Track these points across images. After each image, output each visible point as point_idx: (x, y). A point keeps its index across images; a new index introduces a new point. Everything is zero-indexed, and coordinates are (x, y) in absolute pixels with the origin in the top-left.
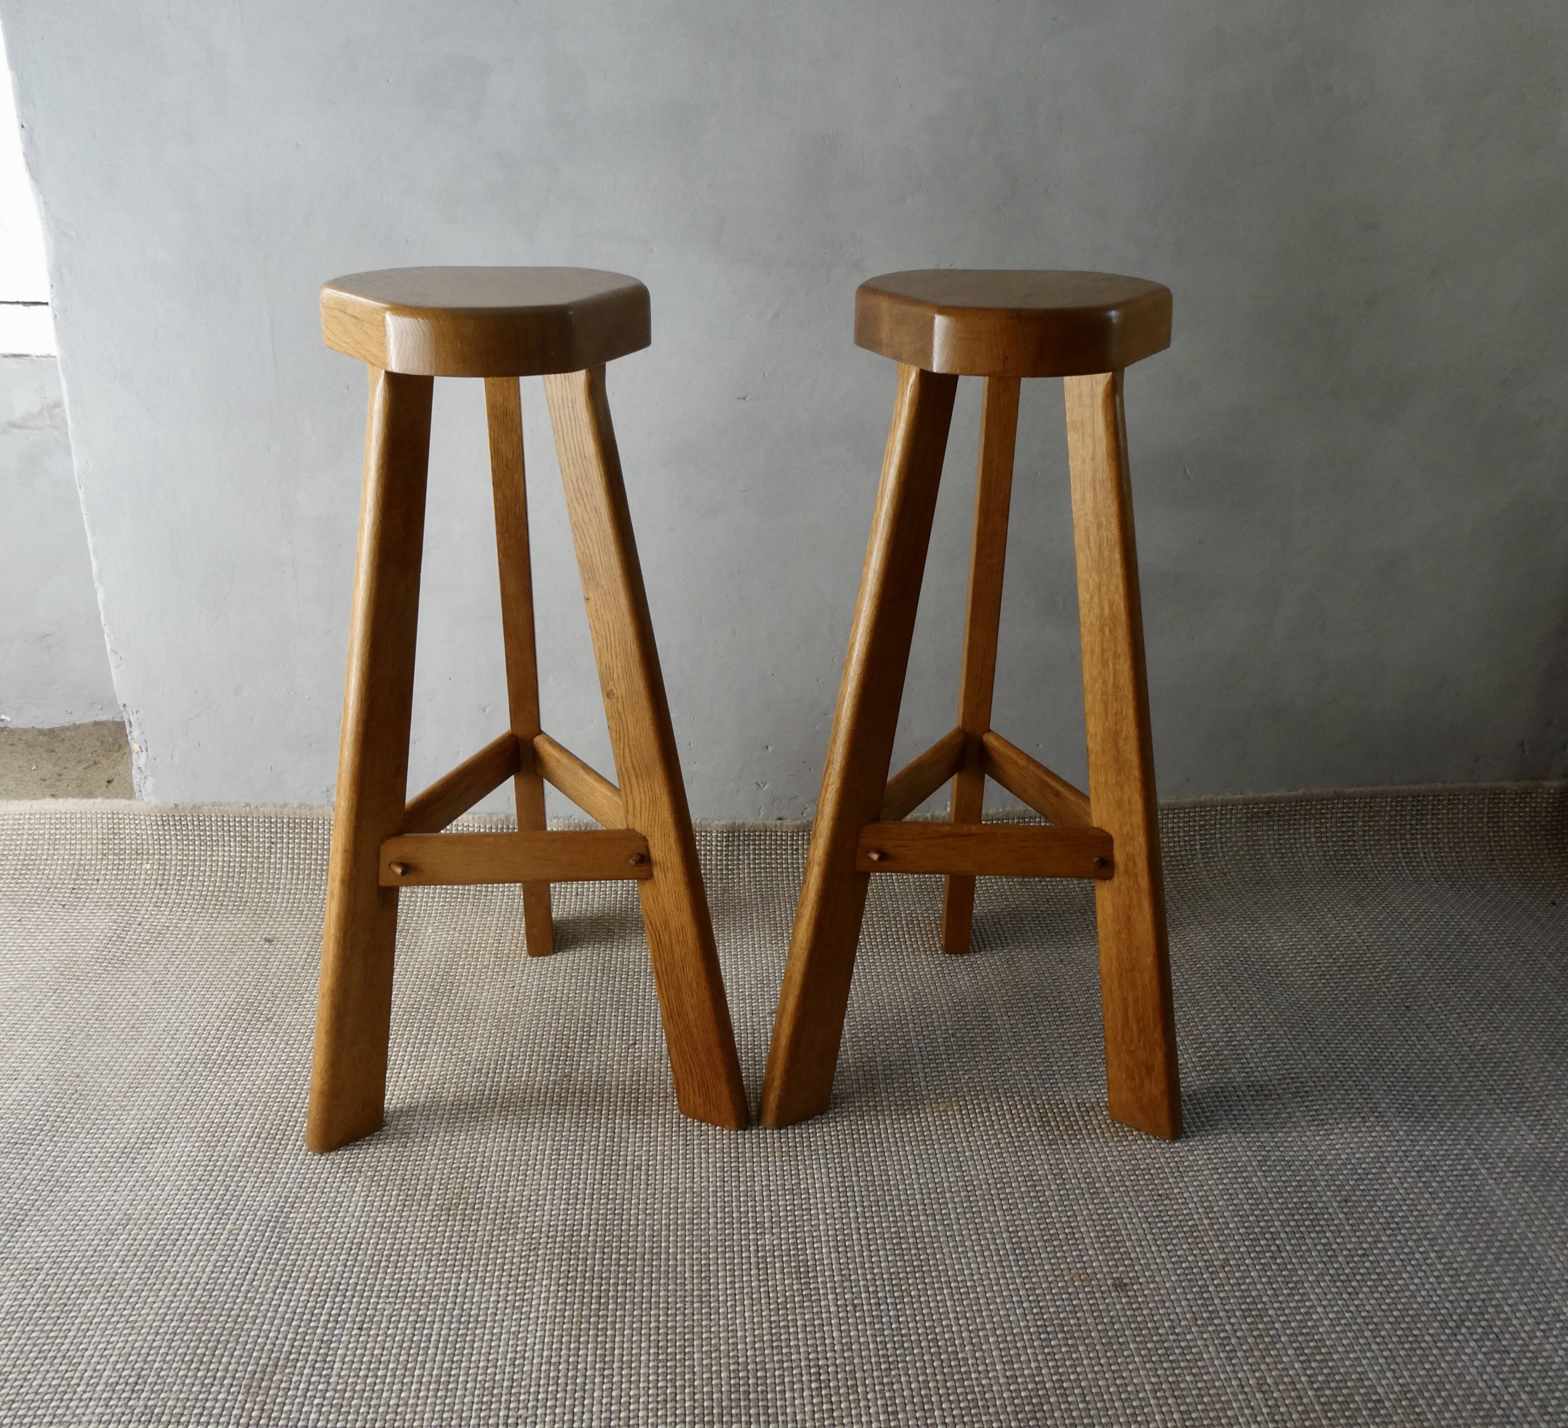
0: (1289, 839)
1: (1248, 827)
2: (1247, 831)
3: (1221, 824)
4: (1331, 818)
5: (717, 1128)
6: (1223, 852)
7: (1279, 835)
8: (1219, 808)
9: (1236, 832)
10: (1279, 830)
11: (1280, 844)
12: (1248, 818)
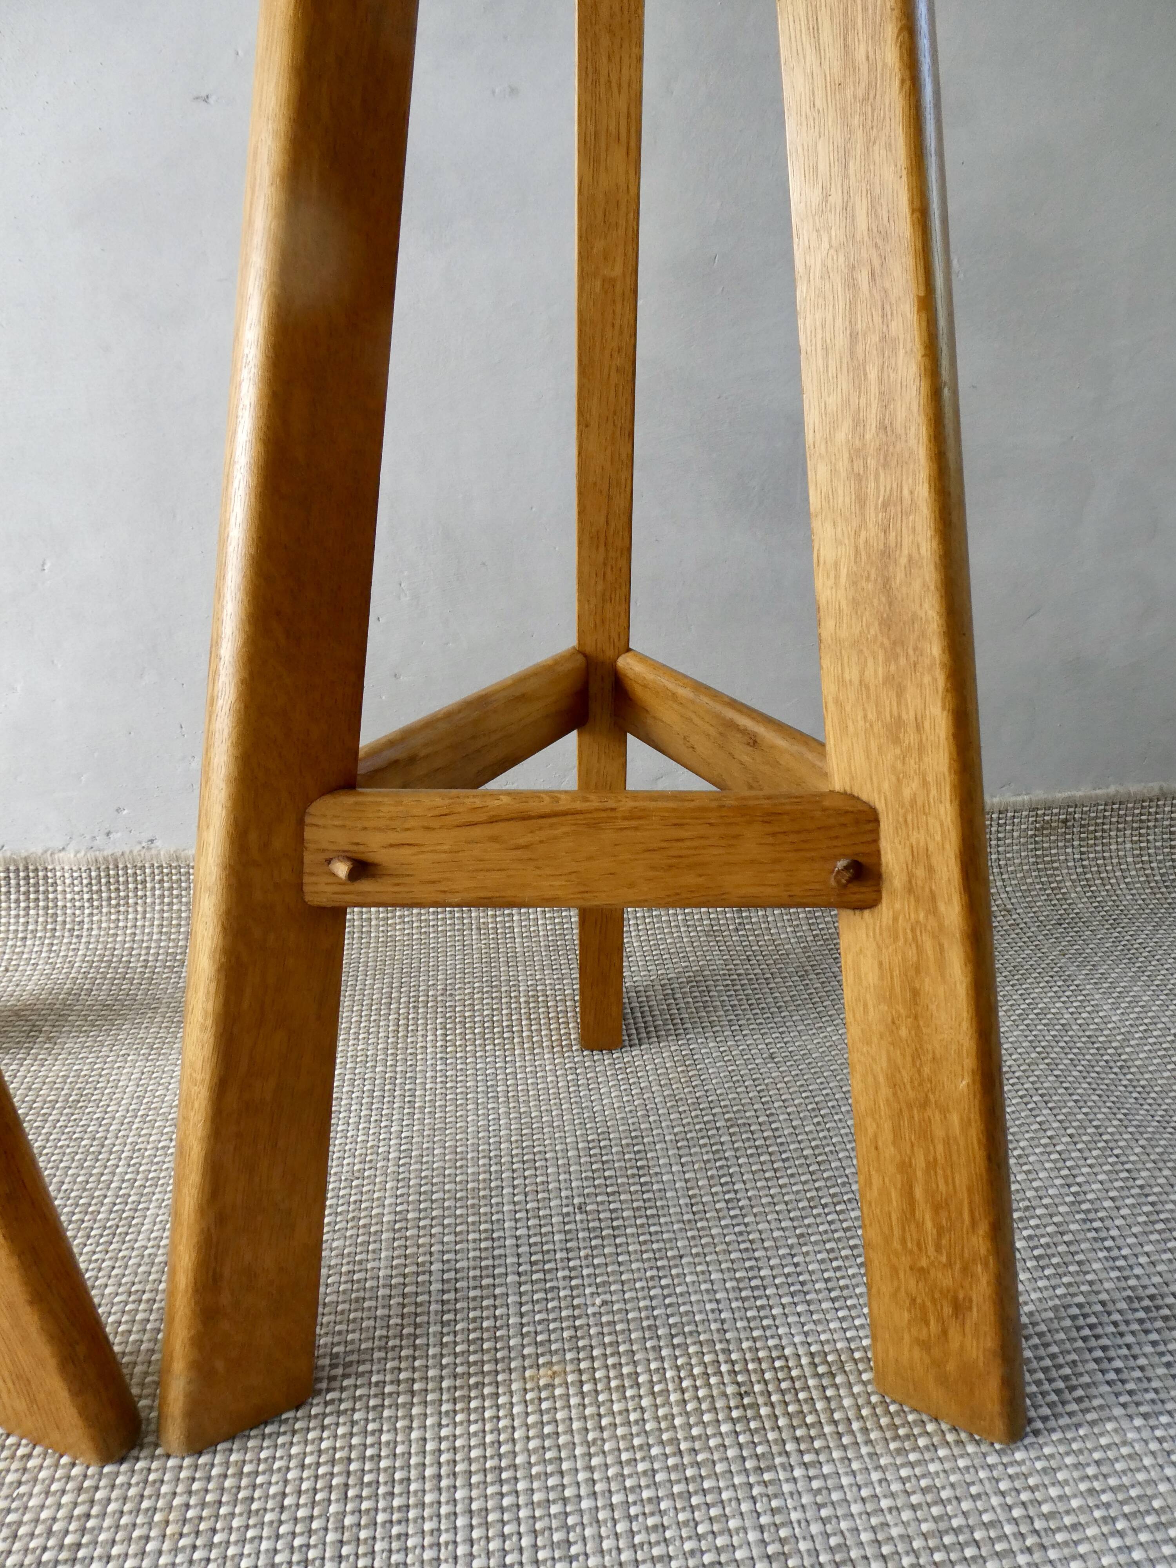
0: (1096, 859)
1: (1036, 842)
2: (1036, 850)
3: (998, 839)
4: (1155, 827)
5: (64, 1460)
6: (1003, 880)
7: (1082, 853)
8: (995, 816)
9: (1020, 851)
10: (1081, 846)
11: (1084, 867)
12: (1036, 829)
